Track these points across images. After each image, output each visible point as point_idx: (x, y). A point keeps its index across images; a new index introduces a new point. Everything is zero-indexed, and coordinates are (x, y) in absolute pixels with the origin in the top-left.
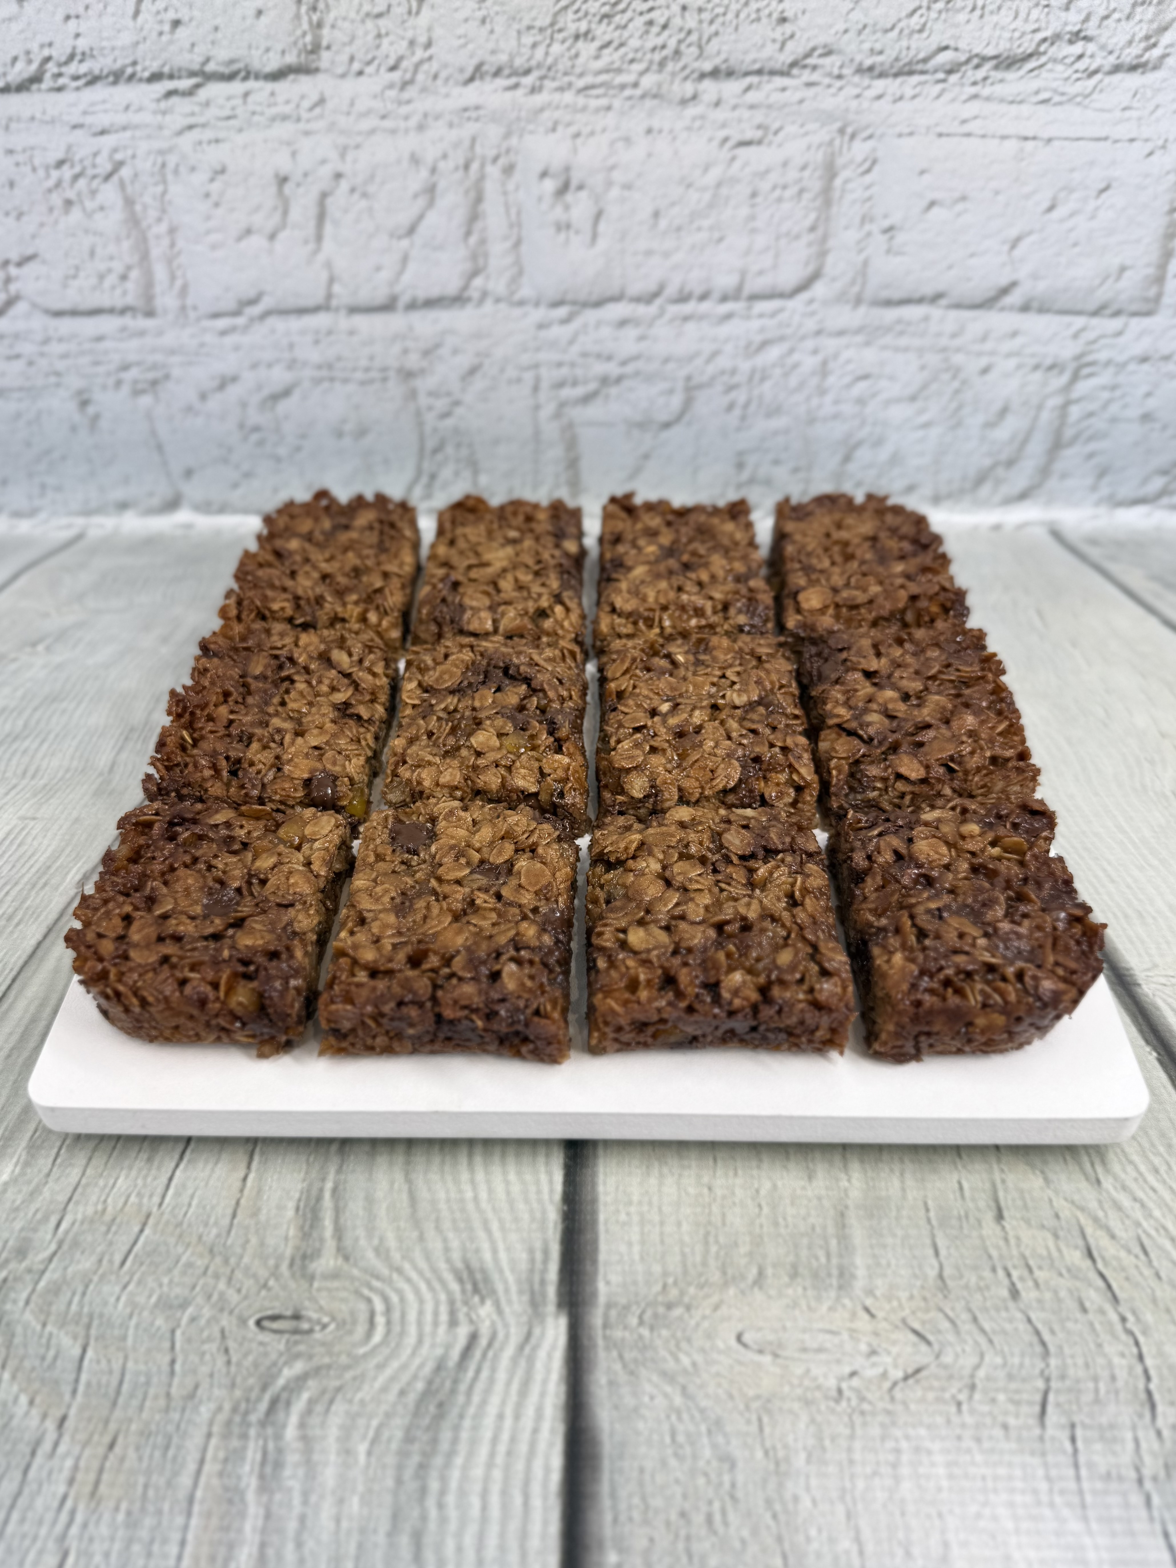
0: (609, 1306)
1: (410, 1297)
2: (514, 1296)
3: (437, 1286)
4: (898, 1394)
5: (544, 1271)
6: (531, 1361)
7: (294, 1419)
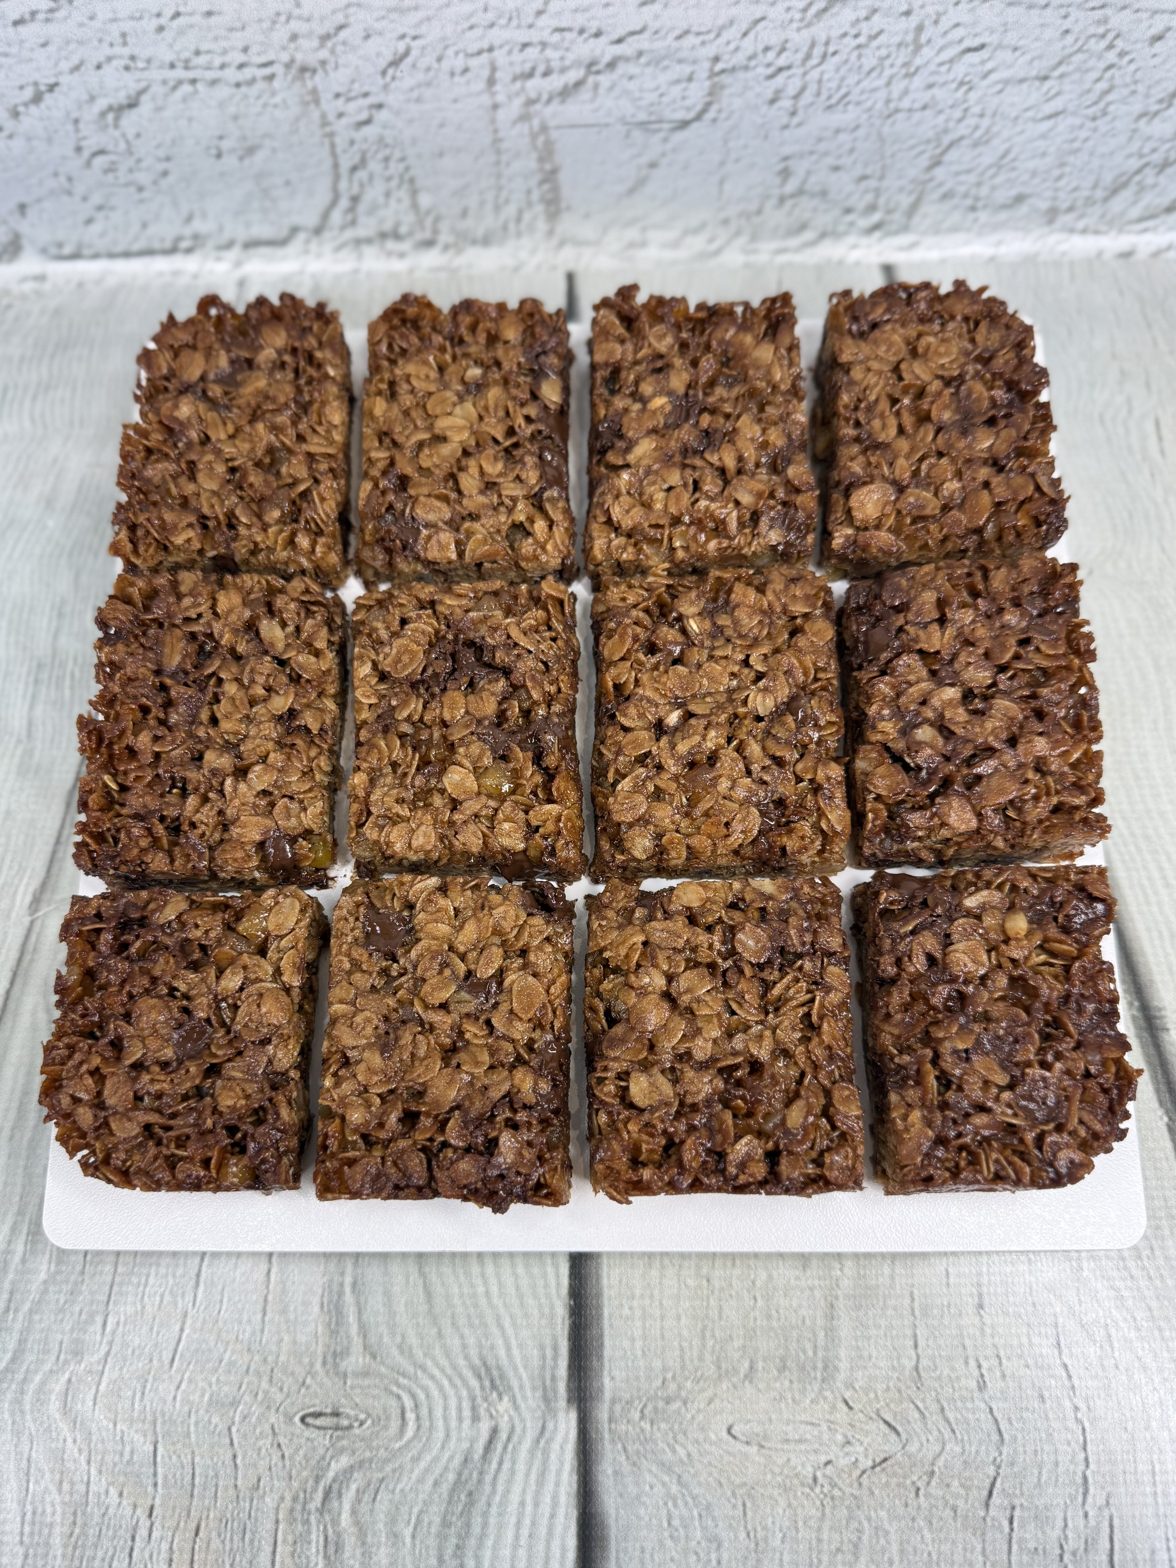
0: (613, 1401)
1: (435, 1393)
2: (529, 1393)
3: (459, 1383)
4: (865, 1480)
5: (555, 1367)
6: (546, 1453)
7: (347, 1507)
